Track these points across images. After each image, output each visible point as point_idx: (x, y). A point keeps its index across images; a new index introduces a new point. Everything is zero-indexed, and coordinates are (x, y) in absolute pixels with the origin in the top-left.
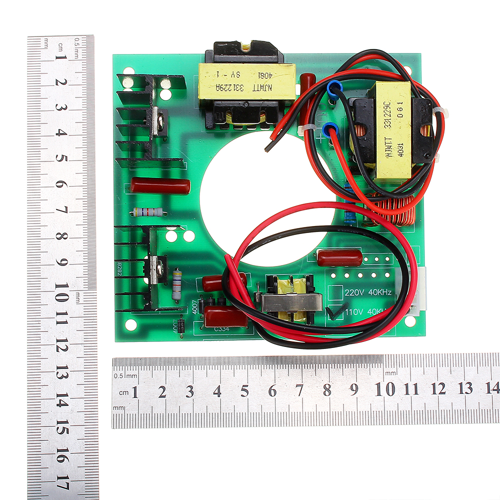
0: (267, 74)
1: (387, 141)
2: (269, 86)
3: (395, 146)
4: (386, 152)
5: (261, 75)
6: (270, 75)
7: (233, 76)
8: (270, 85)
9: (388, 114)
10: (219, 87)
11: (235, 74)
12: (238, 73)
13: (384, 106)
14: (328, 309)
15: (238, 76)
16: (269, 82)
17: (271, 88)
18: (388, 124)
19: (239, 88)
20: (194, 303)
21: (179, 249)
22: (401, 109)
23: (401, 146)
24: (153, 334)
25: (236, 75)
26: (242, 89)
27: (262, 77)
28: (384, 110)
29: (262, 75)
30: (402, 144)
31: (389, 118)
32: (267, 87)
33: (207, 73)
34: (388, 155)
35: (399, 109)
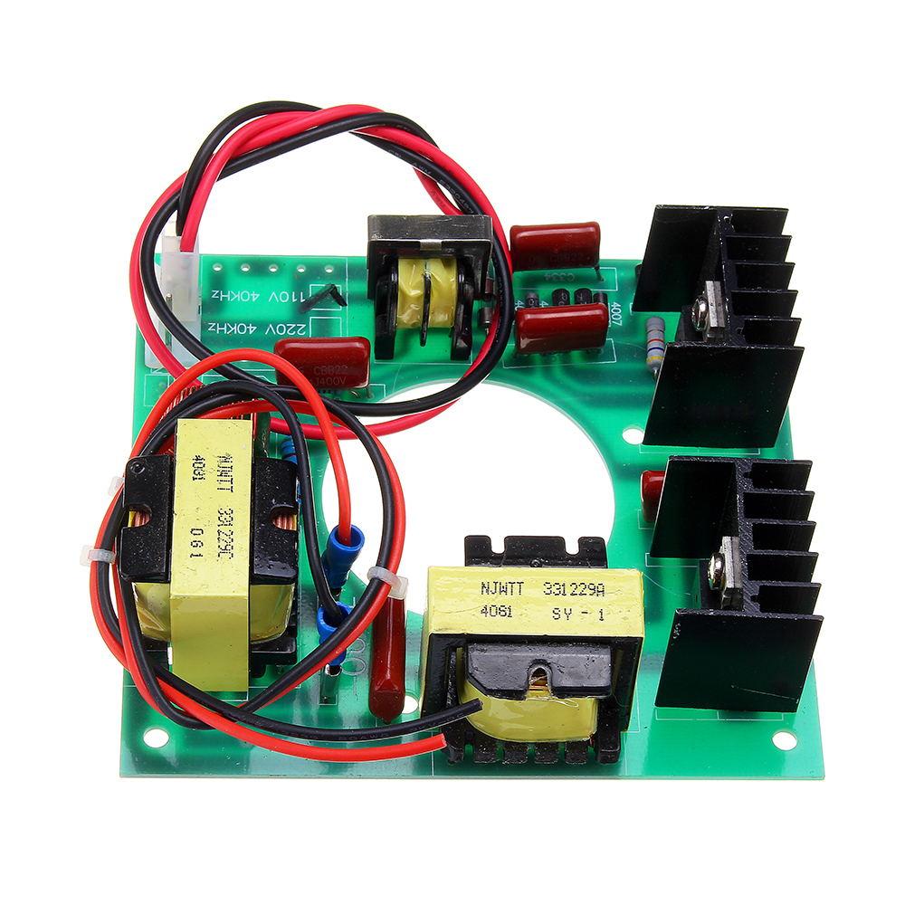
0: (493, 614)
1: (227, 485)
2: (487, 591)
3: (211, 475)
4: (232, 464)
6: (486, 613)
7: (568, 612)
8: (485, 592)
9: (223, 536)
10: (597, 590)
11: (563, 616)
12: (557, 616)
13: (232, 552)
14: (343, 304)
15: (556, 611)
16: (489, 600)
17: (483, 586)
18: (225, 516)
19: (554, 589)
20: (618, 321)
22: (195, 544)
23: (198, 476)
25: (562, 613)
26: (548, 586)
27: (503, 609)
28: (232, 544)
29: (503, 613)
30: (194, 478)
31: (221, 528)
32: (492, 588)
33: (624, 618)
34: (226, 459)
35: (200, 544)
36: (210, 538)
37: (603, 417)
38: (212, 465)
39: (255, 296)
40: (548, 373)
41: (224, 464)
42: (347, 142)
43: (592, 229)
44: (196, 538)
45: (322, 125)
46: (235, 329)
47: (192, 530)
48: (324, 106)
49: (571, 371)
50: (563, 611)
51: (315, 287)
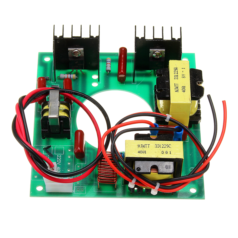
0: (184, 90)
1: (147, 146)
3: (144, 149)
5: (184, 87)
8: (178, 91)
9: (164, 147)
10: (176, 69)
13: (169, 145)
14: (50, 146)
16: (180, 91)
17: (176, 91)
18: (157, 146)
21: (88, 80)
23: (145, 152)
24: (42, 68)
27: (183, 88)
28: (166, 145)
30: (146, 153)
34: (139, 146)
35: (167, 152)
36: (165, 150)
38: (140, 149)
41: (141, 146)
44: (165, 153)
47: (162, 153)
50: (183, 76)
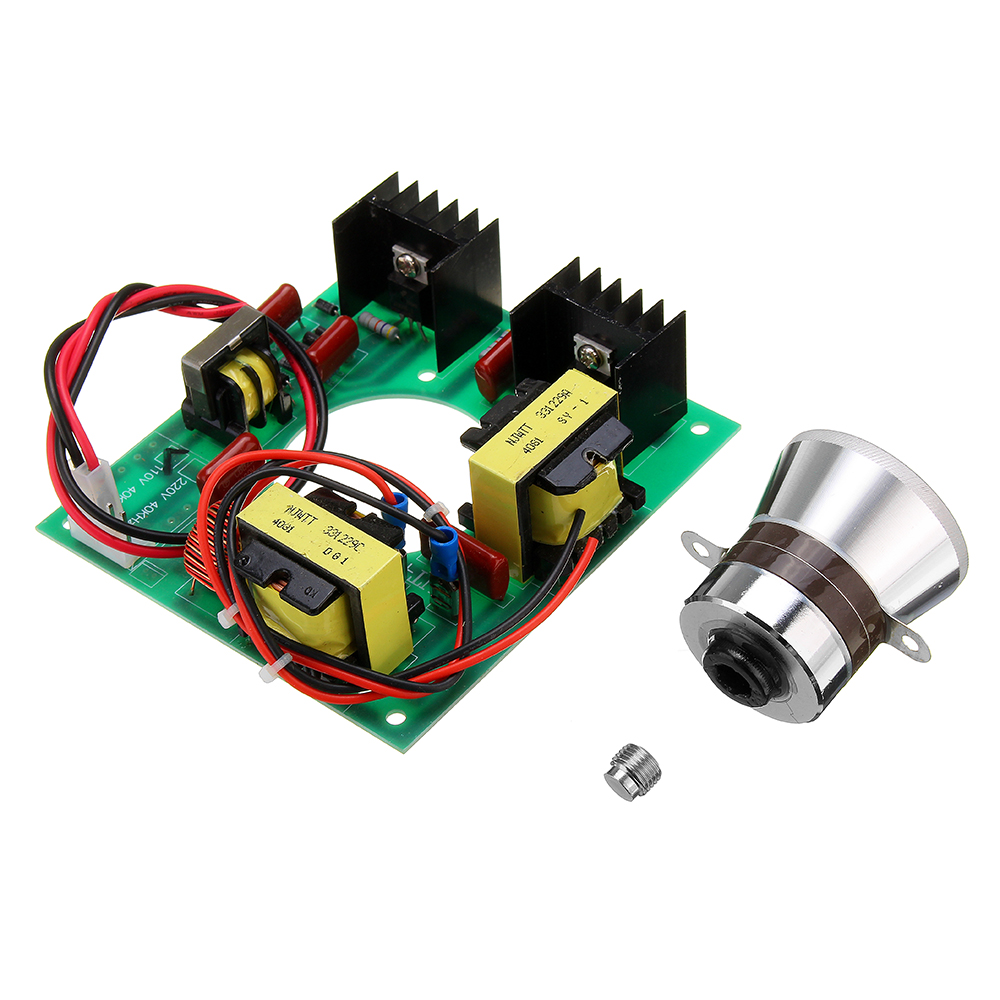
0: (533, 448)
4: (297, 508)
22: (335, 557)
23: (289, 529)
31: (338, 539)
34: (291, 509)
35: (338, 555)
36: (337, 547)
37: (400, 381)
38: (288, 518)
39: (133, 489)
40: (339, 388)
41: (293, 513)
42: (118, 327)
43: (286, 289)
44: (331, 555)
45: (97, 327)
46: (145, 512)
47: (324, 553)
48: (85, 316)
49: (349, 378)
50: (563, 417)
51: (159, 458)
